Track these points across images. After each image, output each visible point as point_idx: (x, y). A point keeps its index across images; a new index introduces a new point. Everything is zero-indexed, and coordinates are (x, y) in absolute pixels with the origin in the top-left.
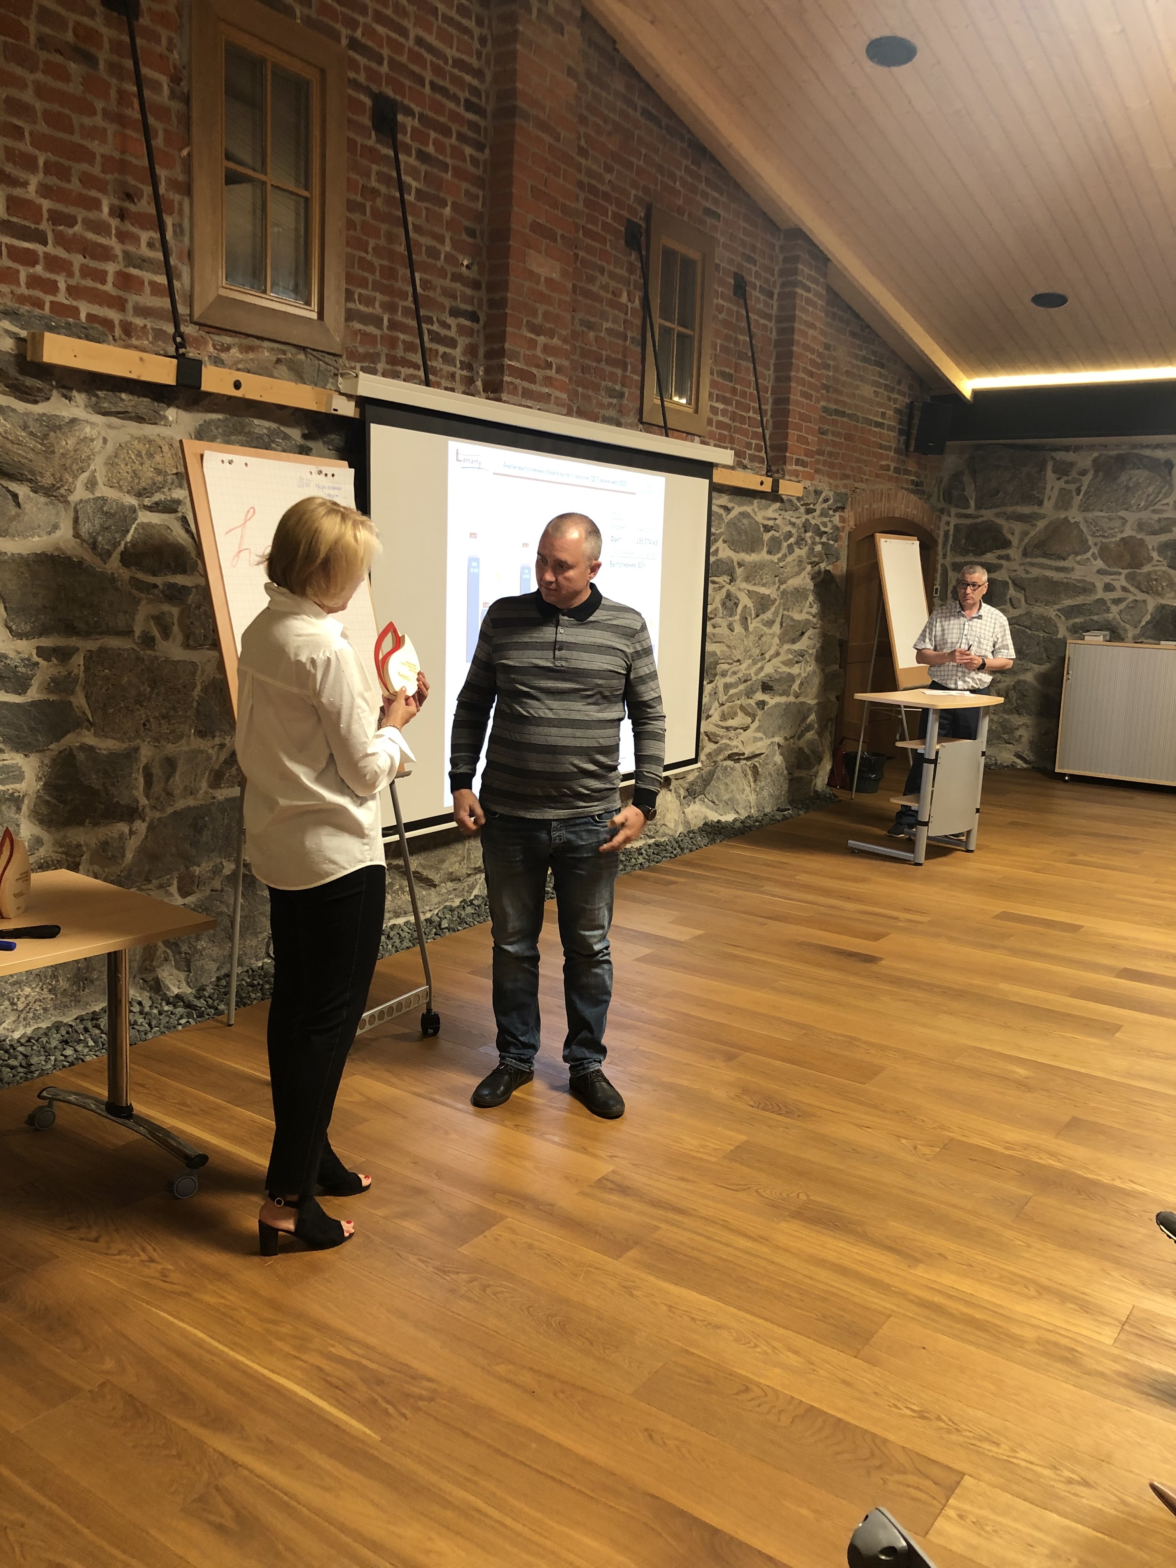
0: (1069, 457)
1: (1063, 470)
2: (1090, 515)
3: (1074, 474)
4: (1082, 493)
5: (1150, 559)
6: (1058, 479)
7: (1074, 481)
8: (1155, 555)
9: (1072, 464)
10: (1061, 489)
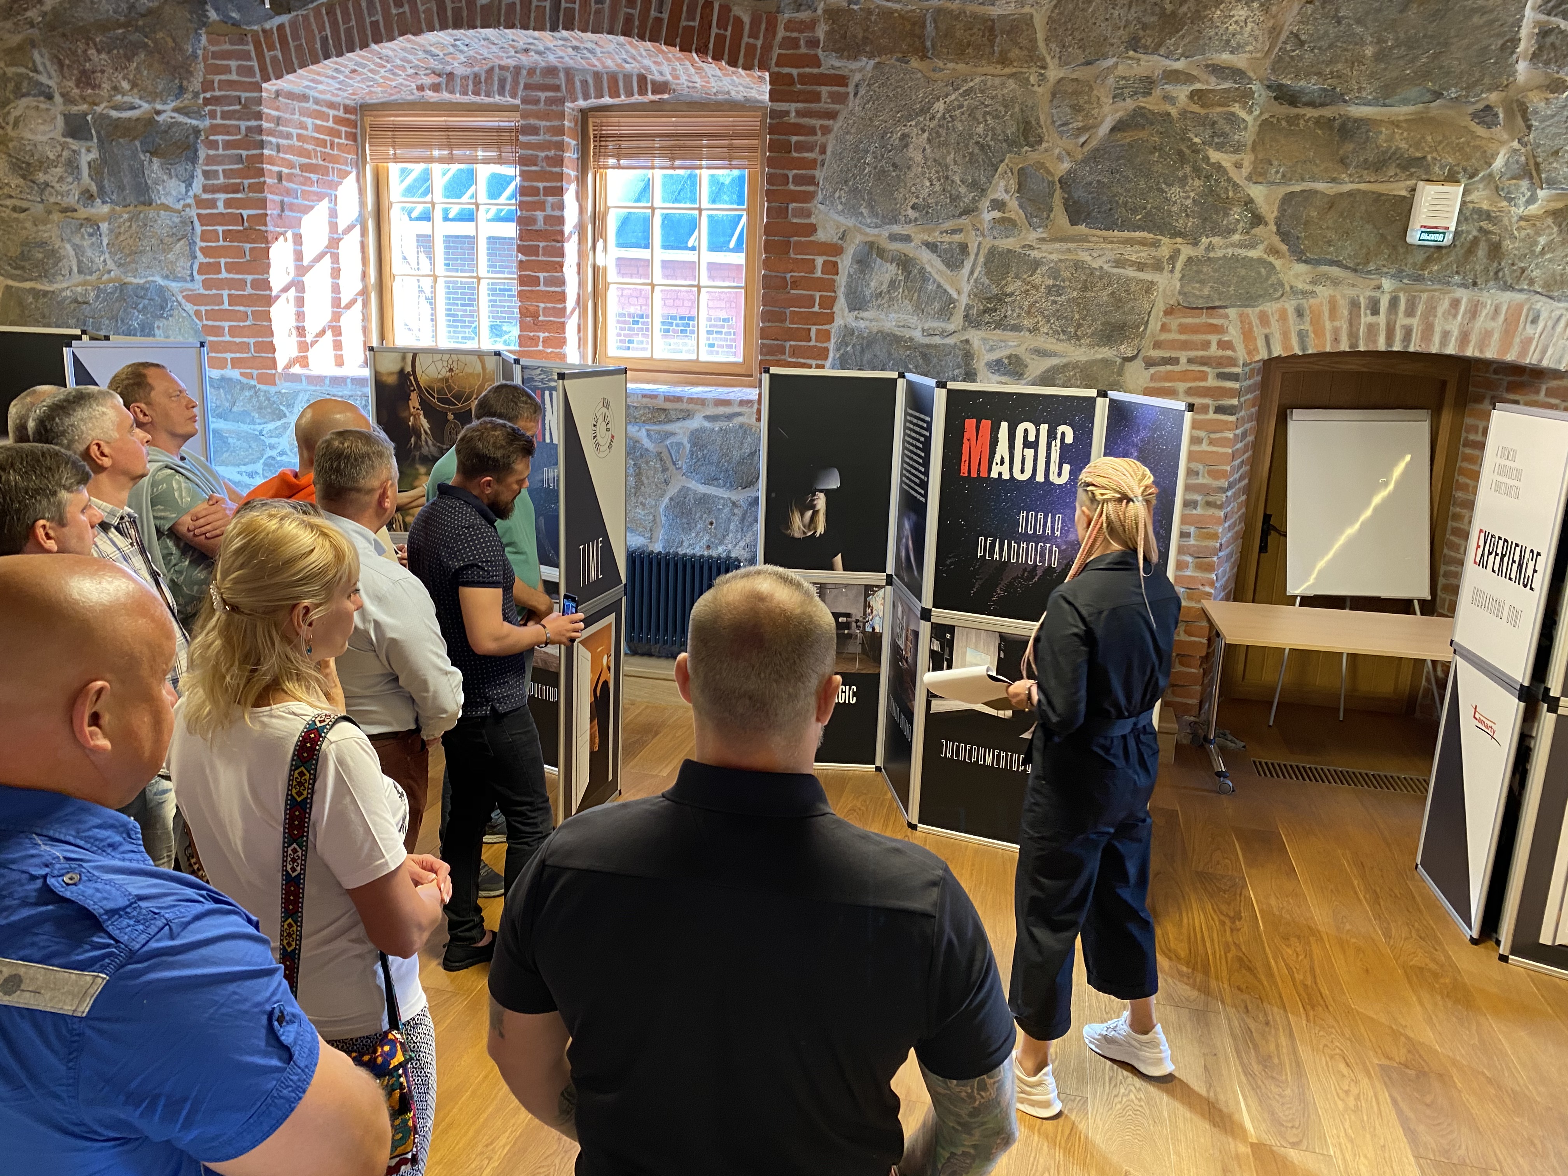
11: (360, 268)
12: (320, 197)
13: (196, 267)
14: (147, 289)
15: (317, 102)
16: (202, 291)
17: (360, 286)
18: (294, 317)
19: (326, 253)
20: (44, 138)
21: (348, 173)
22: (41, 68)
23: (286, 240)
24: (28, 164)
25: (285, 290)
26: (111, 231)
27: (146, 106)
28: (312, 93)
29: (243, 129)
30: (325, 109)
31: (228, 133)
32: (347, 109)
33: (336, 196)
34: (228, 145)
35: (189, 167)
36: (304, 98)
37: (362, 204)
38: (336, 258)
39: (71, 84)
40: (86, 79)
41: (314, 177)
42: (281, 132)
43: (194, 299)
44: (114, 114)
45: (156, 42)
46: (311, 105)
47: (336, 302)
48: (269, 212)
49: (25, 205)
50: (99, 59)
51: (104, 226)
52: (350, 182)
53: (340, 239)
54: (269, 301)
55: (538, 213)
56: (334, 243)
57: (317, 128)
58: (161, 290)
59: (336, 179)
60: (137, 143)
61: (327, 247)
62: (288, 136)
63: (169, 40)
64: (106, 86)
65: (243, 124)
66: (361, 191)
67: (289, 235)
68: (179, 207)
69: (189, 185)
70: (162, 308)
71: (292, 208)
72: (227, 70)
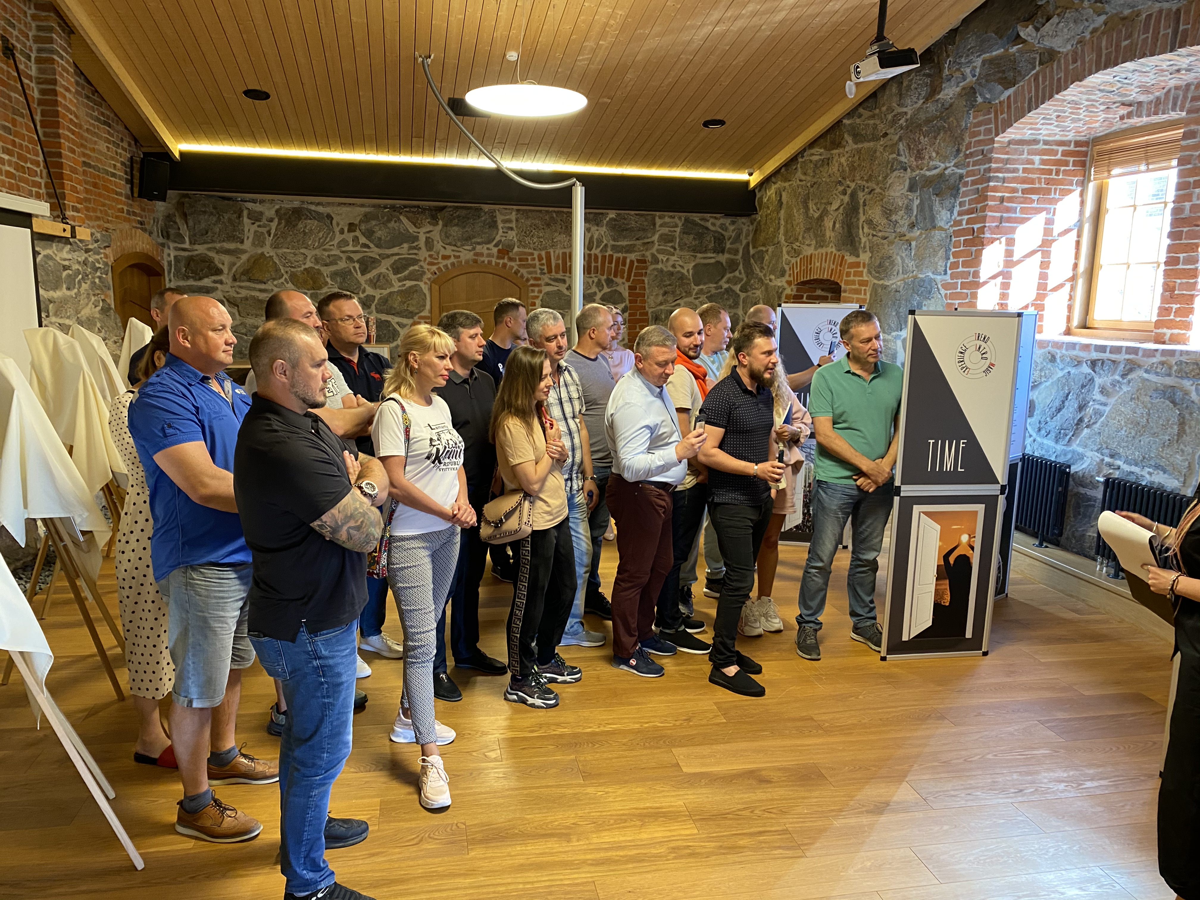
0: (257, 207)
1: (256, 217)
2: (280, 251)
3: (264, 221)
4: (272, 235)
5: (326, 283)
6: (253, 224)
7: (264, 226)
8: (328, 280)
9: (261, 213)
10: (256, 232)
11: (1073, 261)
12: (1038, 211)
13: (948, 265)
14: (924, 281)
15: (1046, 143)
16: (950, 281)
17: (1070, 274)
18: (998, 296)
19: (1039, 251)
20: (898, 194)
21: (1070, 191)
22: (902, 153)
23: (1000, 243)
24: (891, 210)
25: (994, 277)
26: (916, 246)
27: (943, 165)
28: (1041, 137)
29: (982, 170)
30: (1054, 147)
31: (974, 175)
32: (1078, 144)
33: (1055, 209)
34: (974, 183)
35: (953, 201)
36: (1036, 142)
37: (1082, 212)
38: (1046, 254)
39: (913, 159)
40: (919, 156)
41: (1035, 197)
42: (1008, 169)
43: (946, 286)
44: (928, 173)
45: (949, 124)
46: (1041, 146)
47: (1042, 286)
48: (987, 225)
49: (887, 235)
50: (924, 140)
51: (914, 243)
52: (1074, 198)
53: (1054, 241)
54: (977, 285)
55: (1186, 203)
56: (1046, 244)
57: (1043, 162)
58: (931, 280)
59: (1057, 196)
60: (931, 190)
61: (1040, 246)
62: (1015, 170)
63: (955, 121)
64: (927, 157)
65: (982, 167)
66: (1082, 203)
67: (1003, 240)
68: (947, 227)
69: (952, 213)
70: (930, 292)
71: (1009, 220)
72: (979, 133)
